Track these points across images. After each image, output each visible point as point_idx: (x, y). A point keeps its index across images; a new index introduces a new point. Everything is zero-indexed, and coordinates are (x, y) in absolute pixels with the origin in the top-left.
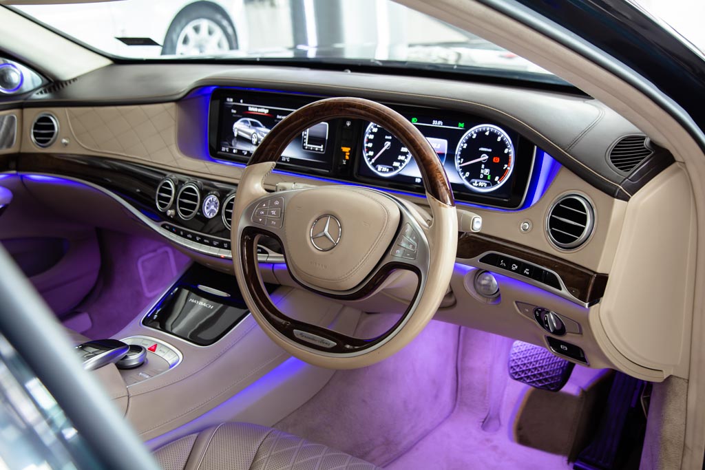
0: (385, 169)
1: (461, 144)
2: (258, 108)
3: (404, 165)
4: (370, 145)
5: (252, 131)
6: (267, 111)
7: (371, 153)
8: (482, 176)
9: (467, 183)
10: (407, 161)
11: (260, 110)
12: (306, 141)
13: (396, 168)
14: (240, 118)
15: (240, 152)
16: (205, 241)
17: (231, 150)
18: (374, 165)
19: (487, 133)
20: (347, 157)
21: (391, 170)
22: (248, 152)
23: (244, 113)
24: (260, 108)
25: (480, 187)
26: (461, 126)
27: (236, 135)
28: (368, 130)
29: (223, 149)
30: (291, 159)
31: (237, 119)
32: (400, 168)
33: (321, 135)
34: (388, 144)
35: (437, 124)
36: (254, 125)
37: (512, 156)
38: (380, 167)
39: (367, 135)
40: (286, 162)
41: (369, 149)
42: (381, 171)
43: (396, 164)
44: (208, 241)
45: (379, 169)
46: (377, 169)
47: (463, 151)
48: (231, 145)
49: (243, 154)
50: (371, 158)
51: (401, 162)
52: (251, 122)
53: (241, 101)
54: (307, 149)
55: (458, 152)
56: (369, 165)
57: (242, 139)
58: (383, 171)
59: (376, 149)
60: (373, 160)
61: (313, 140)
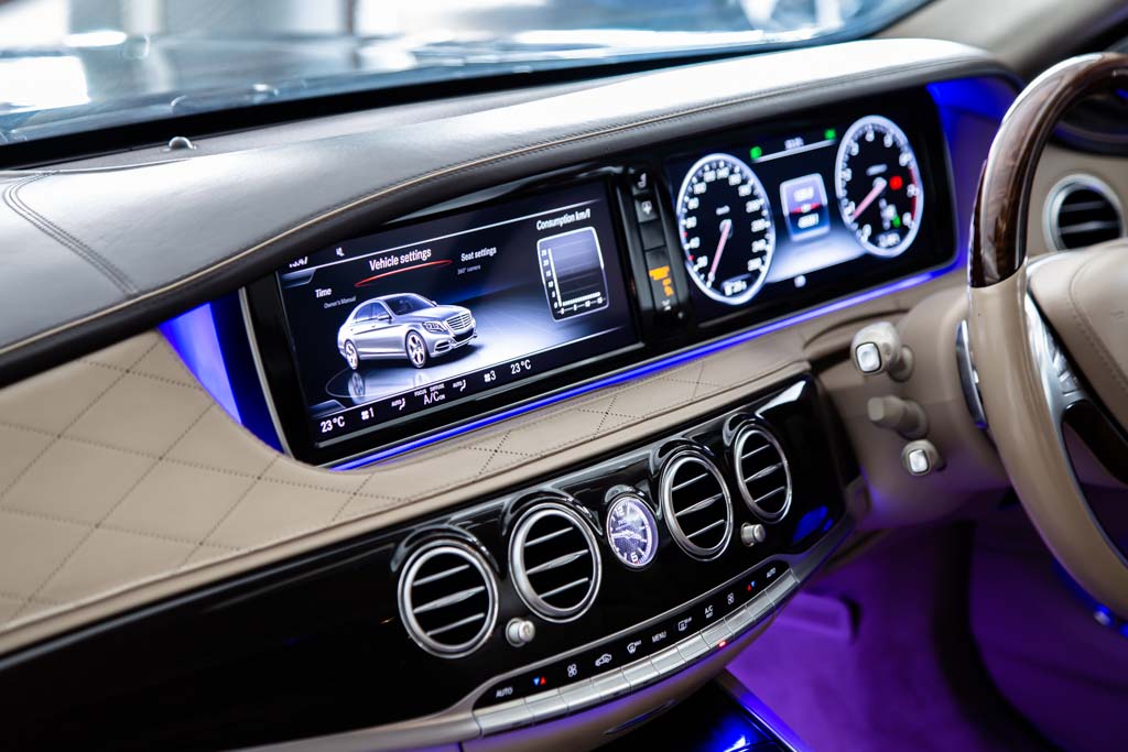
0: (739, 285)
1: (843, 175)
2: (398, 254)
3: (768, 259)
4: (695, 243)
5: (399, 331)
6: (426, 254)
7: (703, 261)
8: (887, 225)
9: (872, 249)
10: (770, 249)
11: (405, 259)
12: (557, 293)
13: (757, 273)
14: (351, 307)
15: (383, 409)
16: (655, 639)
17: (353, 419)
18: (717, 286)
19: (870, 137)
20: (669, 291)
21: (750, 283)
22: (409, 396)
23: (357, 287)
24: (405, 252)
25: (891, 246)
26: (830, 134)
27: (353, 365)
28: (680, 210)
29: (326, 426)
30: (534, 359)
31: (341, 316)
32: (764, 270)
33: (586, 264)
34: (726, 225)
35: (794, 146)
36: (399, 308)
37: (914, 167)
38: (728, 286)
39: (682, 222)
40: (524, 374)
41: (696, 253)
42: (734, 295)
43: (753, 264)
44: (662, 635)
45: (728, 291)
46: (723, 293)
47: (849, 186)
48: (349, 402)
49: (396, 413)
50: (704, 271)
51: (762, 254)
52: (388, 302)
53: (339, 252)
54: (567, 314)
55: (841, 192)
56: (707, 289)
57: (374, 367)
58: (737, 293)
59: (707, 249)
60: (711, 276)
61: (574, 284)
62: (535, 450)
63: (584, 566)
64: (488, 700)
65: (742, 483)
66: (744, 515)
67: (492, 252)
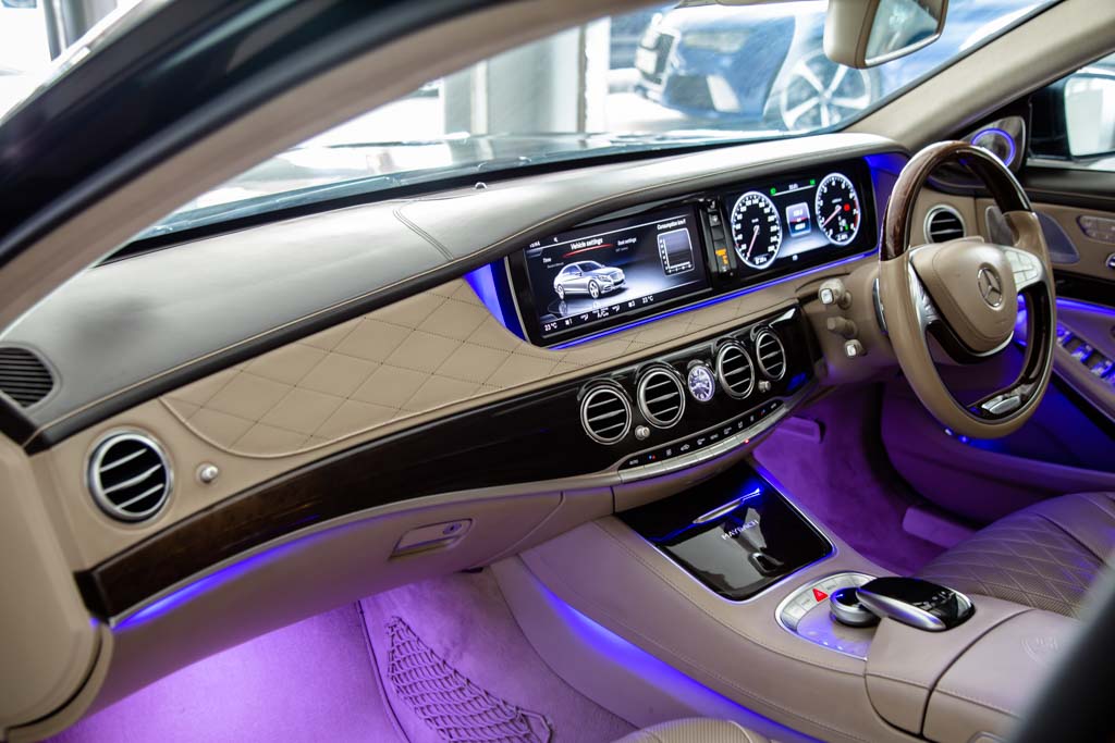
0: (763, 259)
1: (819, 203)
2: (585, 241)
3: (778, 246)
4: (740, 237)
5: (586, 280)
6: (600, 241)
7: (744, 247)
8: (841, 229)
9: (833, 241)
10: (780, 241)
11: (589, 243)
12: (667, 262)
13: (773, 253)
14: (562, 267)
15: (577, 320)
16: (712, 438)
17: (561, 324)
18: (751, 260)
19: (834, 184)
20: (726, 262)
21: (768, 258)
22: (590, 314)
23: (563, 257)
24: (589, 240)
25: (843, 240)
26: (813, 182)
27: (562, 297)
28: (733, 220)
29: (548, 328)
30: (654, 295)
31: (556, 271)
32: (776, 251)
33: (683, 247)
34: (757, 228)
35: (794, 188)
36: (586, 268)
37: (856, 199)
38: (757, 260)
39: (734, 226)
40: (650, 303)
41: (740, 242)
42: (760, 264)
43: (771, 249)
44: (716, 436)
45: (757, 262)
46: (754, 263)
47: (822, 209)
48: (560, 316)
49: (583, 322)
50: (745, 252)
51: (775, 243)
52: (580, 265)
53: (555, 240)
54: (673, 273)
55: (817, 212)
56: (746, 261)
57: (572, 299)
58: (761, 262)
59: (747, 240)
60: (748, 254)
61: (676, 257)
62: (653, 341)
63: (676, 401)
64: (626, 466)
65: (760, 360)
66: (760, 376)
67: (634, 240)
